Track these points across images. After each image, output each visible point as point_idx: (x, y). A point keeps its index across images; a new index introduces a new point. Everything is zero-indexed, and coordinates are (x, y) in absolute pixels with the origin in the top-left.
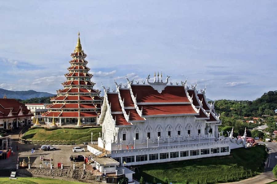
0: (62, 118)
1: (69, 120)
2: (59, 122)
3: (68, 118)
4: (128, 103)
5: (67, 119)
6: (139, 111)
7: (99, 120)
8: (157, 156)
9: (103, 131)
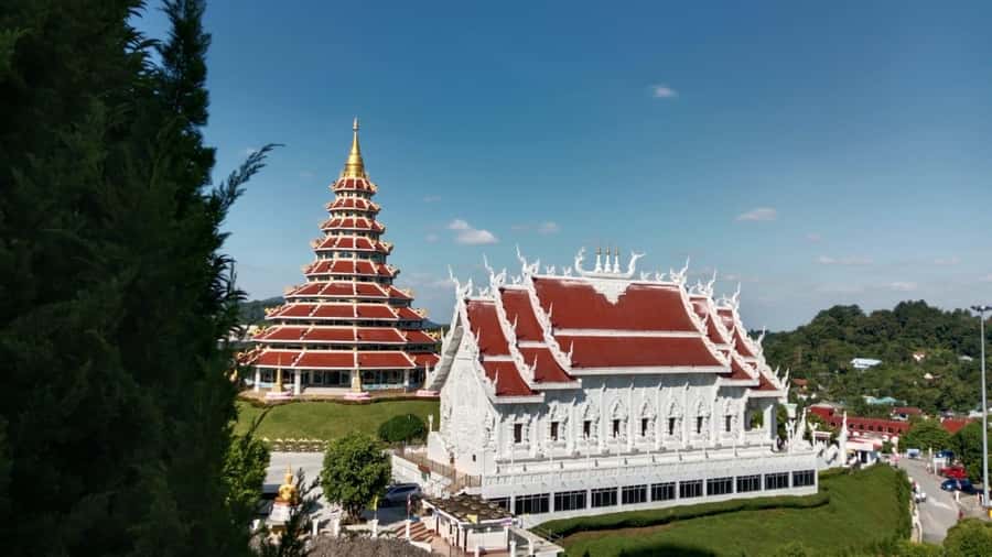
0: (303, 370)
1: (322, 375)
2: (293, 382)
3: (320, 371)
4: (529, 330)
5: (316, 371)
6: (563, 354)
7: (433, 378)
8: (614, 494)
9: (444, 413)
